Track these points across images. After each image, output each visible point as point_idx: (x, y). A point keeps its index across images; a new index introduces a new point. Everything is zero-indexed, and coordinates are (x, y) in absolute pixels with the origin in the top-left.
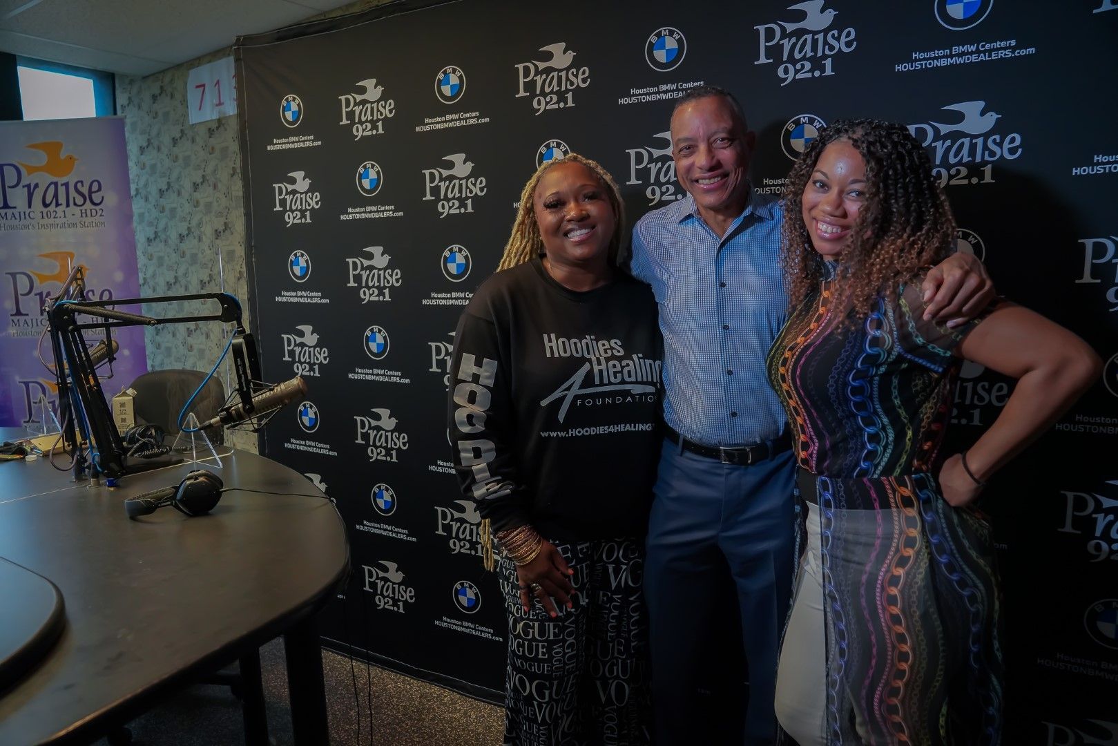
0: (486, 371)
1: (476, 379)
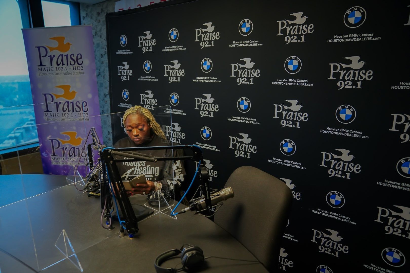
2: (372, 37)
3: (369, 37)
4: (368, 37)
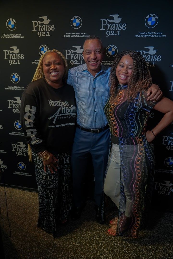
0: (33, 110)
1: (30, 112)
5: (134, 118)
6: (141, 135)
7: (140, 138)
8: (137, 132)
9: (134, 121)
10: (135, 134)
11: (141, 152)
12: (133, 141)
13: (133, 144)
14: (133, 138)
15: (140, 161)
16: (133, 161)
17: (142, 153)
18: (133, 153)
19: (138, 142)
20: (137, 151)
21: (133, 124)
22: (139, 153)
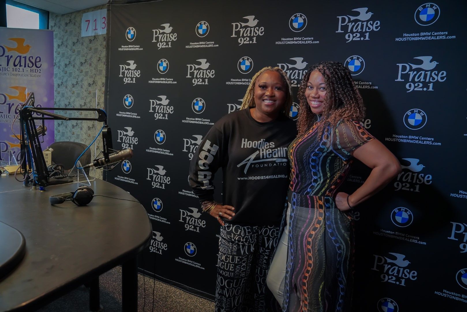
2: (446, 36)
3: (443, 35)
4: (441, 36)
5: (318, 164)
6: (324, 194)
7: (320, 199)
8: (318, 188)
9: (318, 171)
10: (314, 190)
11: (319, 222)
12: (309, 201)
13: (309, 207)
14: (309, 196)
15: (314, 238)
16: (303, 235)
17: (319, 224)
18: (306, 221)
19: (316, 205)
20: (312, 219)
21: (315, 174)
22: (314, 224)
